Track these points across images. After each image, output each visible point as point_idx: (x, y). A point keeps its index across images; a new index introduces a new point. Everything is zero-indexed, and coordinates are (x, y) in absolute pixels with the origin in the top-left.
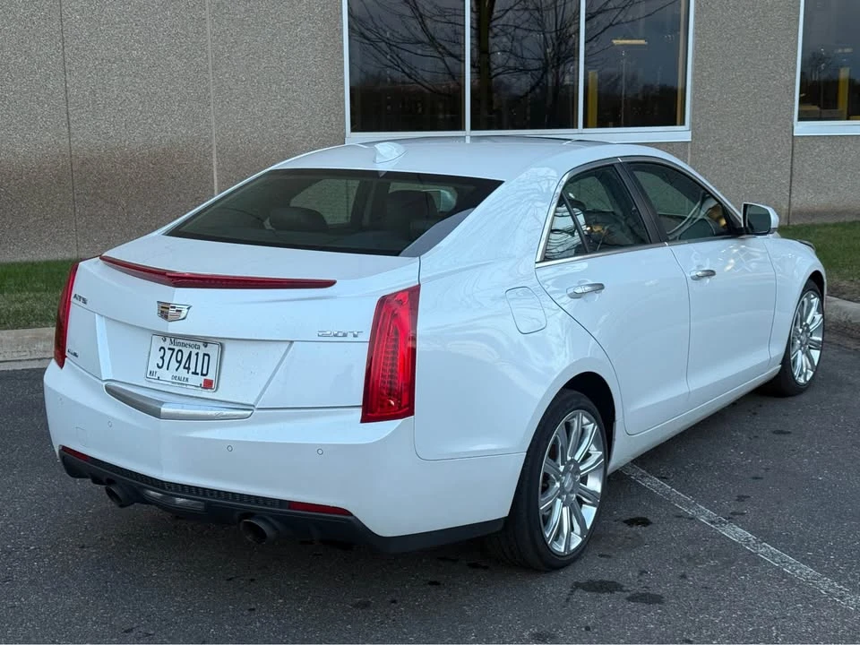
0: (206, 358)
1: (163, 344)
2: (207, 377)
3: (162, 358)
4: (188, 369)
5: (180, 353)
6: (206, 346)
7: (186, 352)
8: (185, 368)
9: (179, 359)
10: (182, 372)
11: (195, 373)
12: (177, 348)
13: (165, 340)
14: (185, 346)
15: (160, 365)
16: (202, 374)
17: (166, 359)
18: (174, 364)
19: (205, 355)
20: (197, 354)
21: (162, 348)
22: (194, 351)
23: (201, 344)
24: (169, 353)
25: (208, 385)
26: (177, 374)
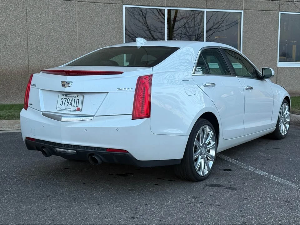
0: (78, 100)
1: (63, 97)
2: (78, 107)
3: (62, 102)
4: (72, 105)
5: (68, 100)
6: (78, 96)
7: (71, 99)
8: (70, 104)
9: (68, 102)
10: (69, 106)
11: (74, 106)
12: (67, 98)
13: (63, 96)
14: (70, 97)
15: (61, 104)
16: (76, 106)
17: (64, 102)
18: (66, 104)
19: (77, 99)
20: (75, 99)
21: (62, 98)
23: (76, 96)
24: (64, 100)
25: (78, 110)
26: (68, 107)
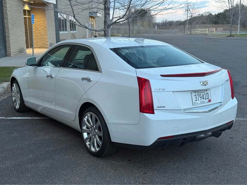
0: (207, 94)
1: (195, 94)
2: (209, 99)
3: (196, 98)
4: (204, 98)
6: (206, 91)
9: (201, 97)
11: (206, 99)
12: (199, 94)
13: (195, 93)
14: (201, 93)
15: (196, 100)
16: (208, 99)
17: (197, 98)
18: (200, 99)
19: (207, 93)
20: (205, 94)
21: (195, 95)
22: (204, 93)
24: (197, 96)
25: (210, 101)
26: (201, 101)
